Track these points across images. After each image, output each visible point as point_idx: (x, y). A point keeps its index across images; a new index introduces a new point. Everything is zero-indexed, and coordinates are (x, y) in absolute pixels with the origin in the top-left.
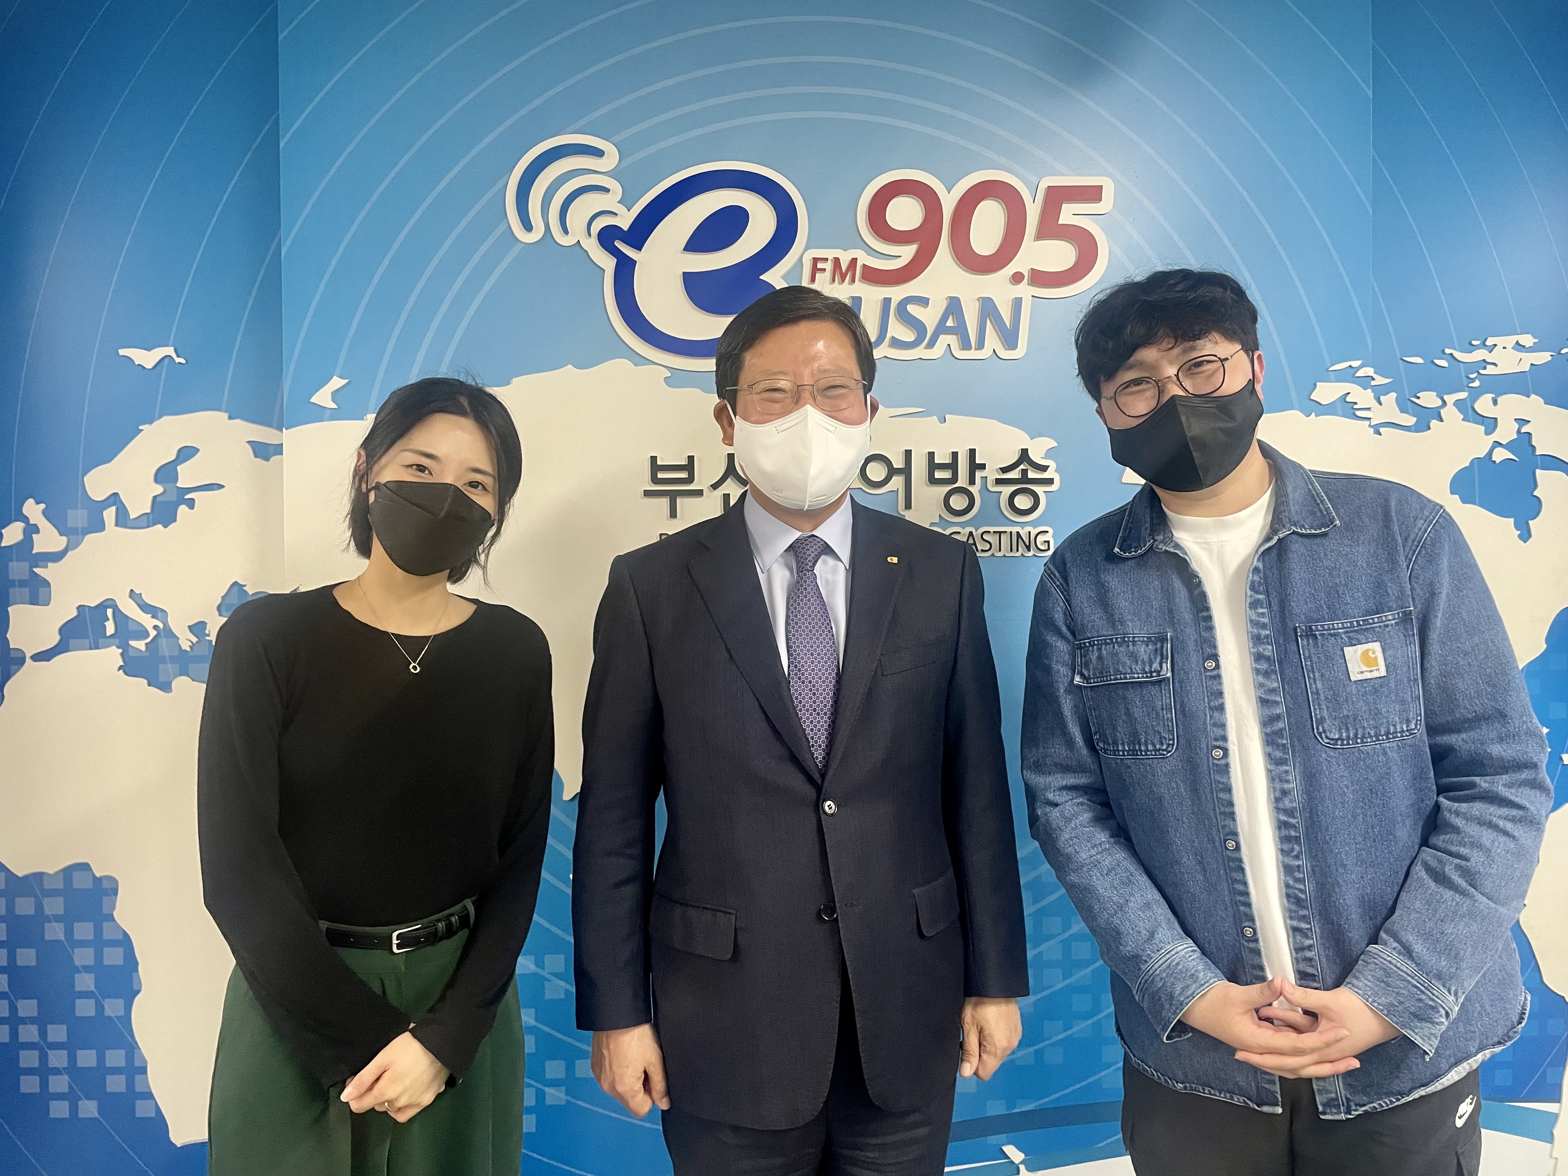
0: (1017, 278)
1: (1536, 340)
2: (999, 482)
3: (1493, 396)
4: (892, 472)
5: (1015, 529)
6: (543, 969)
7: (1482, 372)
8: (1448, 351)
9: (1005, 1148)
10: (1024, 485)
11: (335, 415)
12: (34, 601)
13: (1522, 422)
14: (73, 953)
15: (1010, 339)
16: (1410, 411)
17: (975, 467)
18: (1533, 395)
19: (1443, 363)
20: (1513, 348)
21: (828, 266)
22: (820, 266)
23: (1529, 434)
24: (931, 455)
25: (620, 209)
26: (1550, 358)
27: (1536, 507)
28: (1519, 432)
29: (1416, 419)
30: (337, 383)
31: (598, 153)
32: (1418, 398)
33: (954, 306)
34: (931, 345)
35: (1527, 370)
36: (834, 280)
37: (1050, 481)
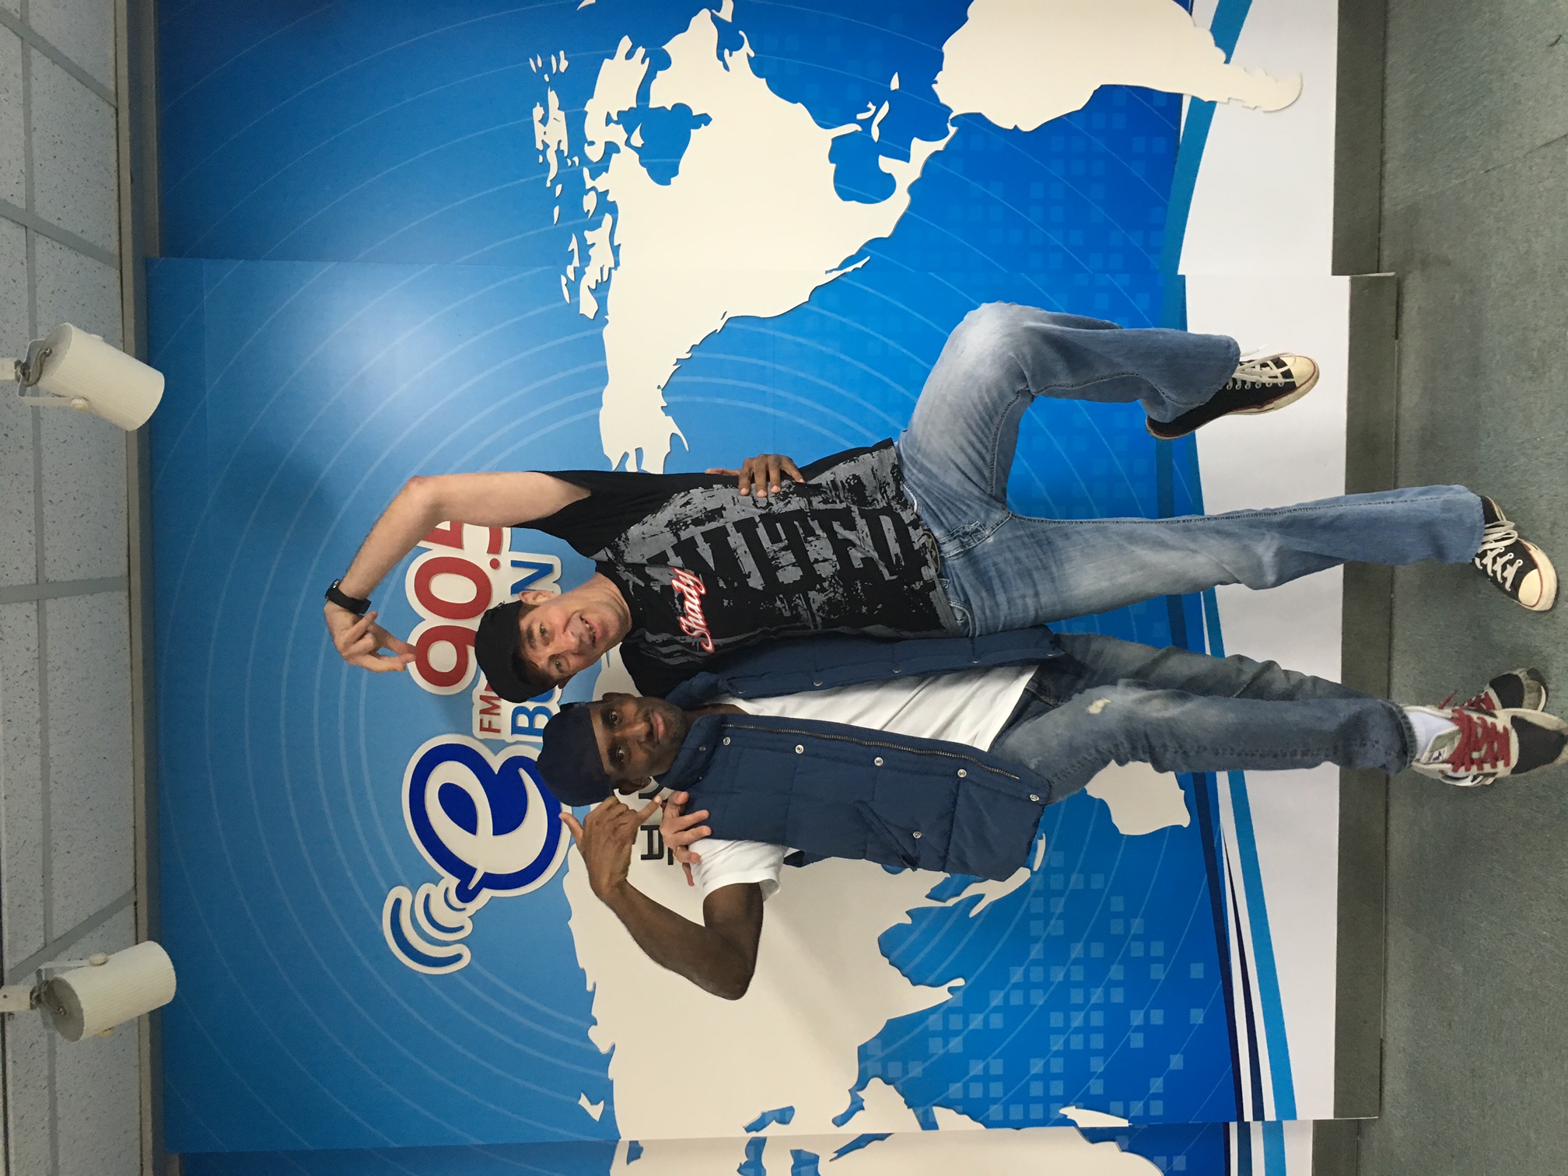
0: (495, 564)
1: (538, 104)
3: (586, 145)
6: (1041, 937)
7: (566, 154)
8: (548, 184)
11: (609, 1102)
13: (609, 120)
15: (545, 570)
16: (600, 217)
18: (586, 109)
19: (559, 188)
20: (545, 126)
21: (487, 718)
22: (486, 725)
23: (620, 113)
25: (442, 885)
26: (553, 92)
27: (681, 109)
28: (617, 123)
29: (607, 214)
30: (584, 1102)
31: (398, 903)
32: (588, 211)
35: (563, 113)
36: (499, 714)
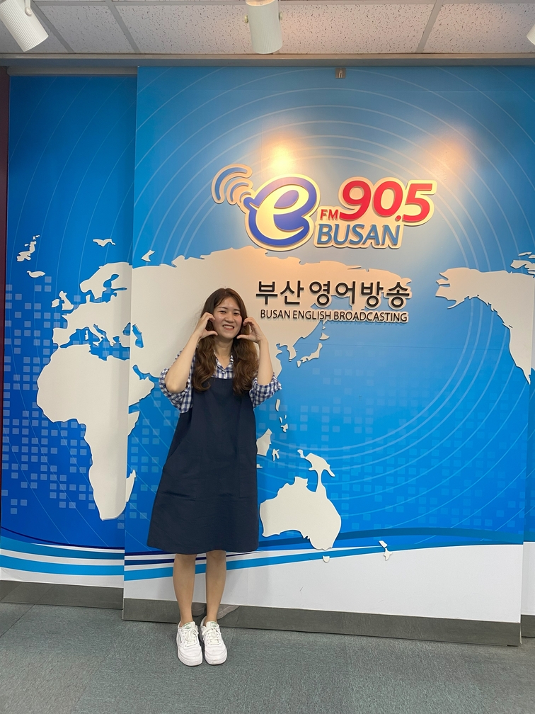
0: (398, 218)
2: (388, 294)
4: (348, 290)
5: (393, 312)
9: (381, 542)
10: (398, 296)
12: (62, 327)
15: (395, 241)
17: (379, 289)
22: (324, 213)
24: (363, 284)
25: (252, 192)
33: (374, 228)
34: (364, 244)
36: (329, 218)
37: (408, 295)
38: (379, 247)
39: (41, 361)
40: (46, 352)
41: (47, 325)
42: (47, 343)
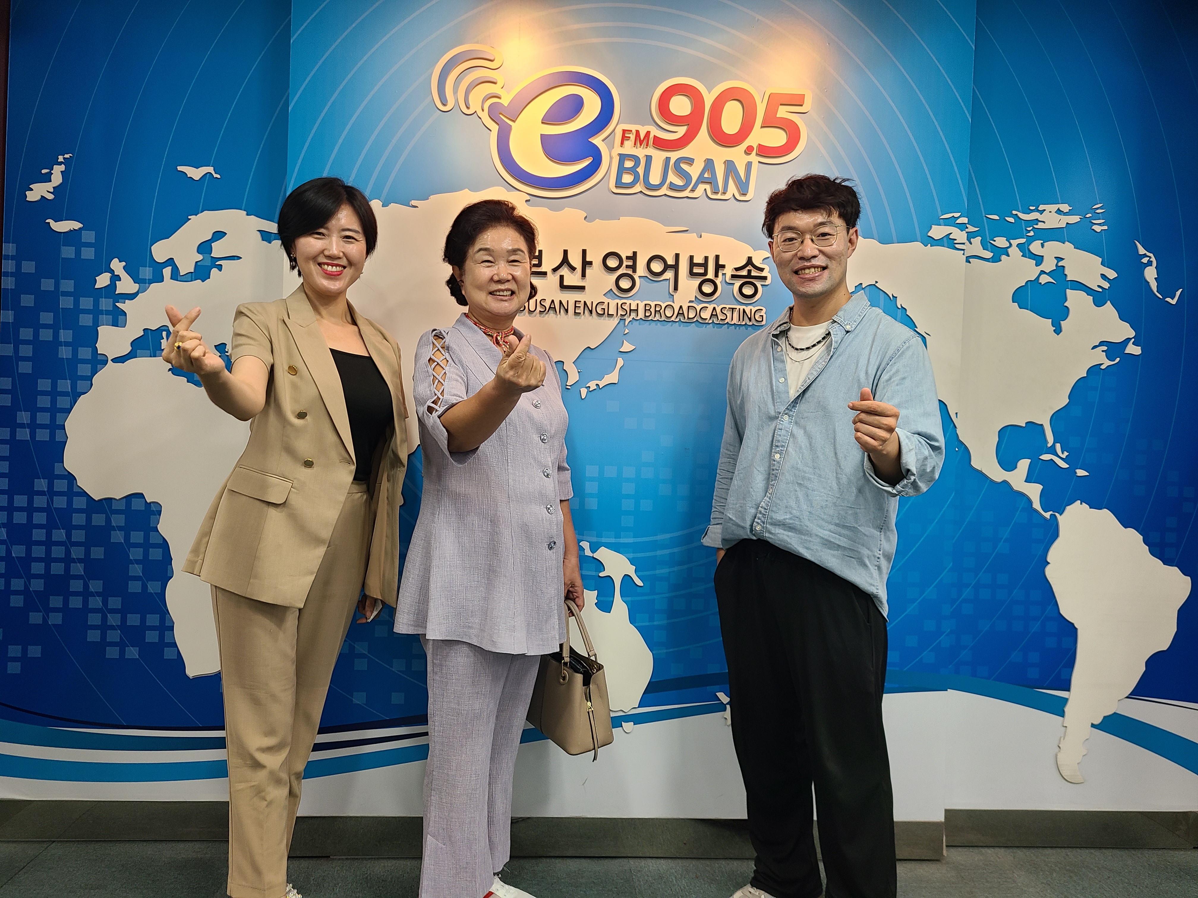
0: (750, 150)
1: (1071, 208)
2: (733, 276)
3: (1042, 242)
4: (667, 267)
5: (742, 307)
7: (1035, 226)
8: (1014, 212)
9: (719, 695)
10: (749, 280)
12: (115, 324)
13: (1059, 259)
14: (129, 551)
15: (743, 188)
16: (989, 248)
17: (719, 267)
18: (1067, 243)
19: (1012, 220)
20: (1055, 212)
21: (633, 136)
22: (627, 135)
23: (1063, 267)
24: (691, 258)
25: (503, 93)
26: (1079, 220)
27: (1066, 313)
28: (1057, 265)
29: (992, 254)
32: (995, 241)
33: (709, 164)
34: (694, 189)
35: (1064, 226)
36: (635, 144)
37: (765, 278)
38: (719, 196)
39: (74, 386)
40: (84, 370)
41: (85, 320)
42: (84, 353)
